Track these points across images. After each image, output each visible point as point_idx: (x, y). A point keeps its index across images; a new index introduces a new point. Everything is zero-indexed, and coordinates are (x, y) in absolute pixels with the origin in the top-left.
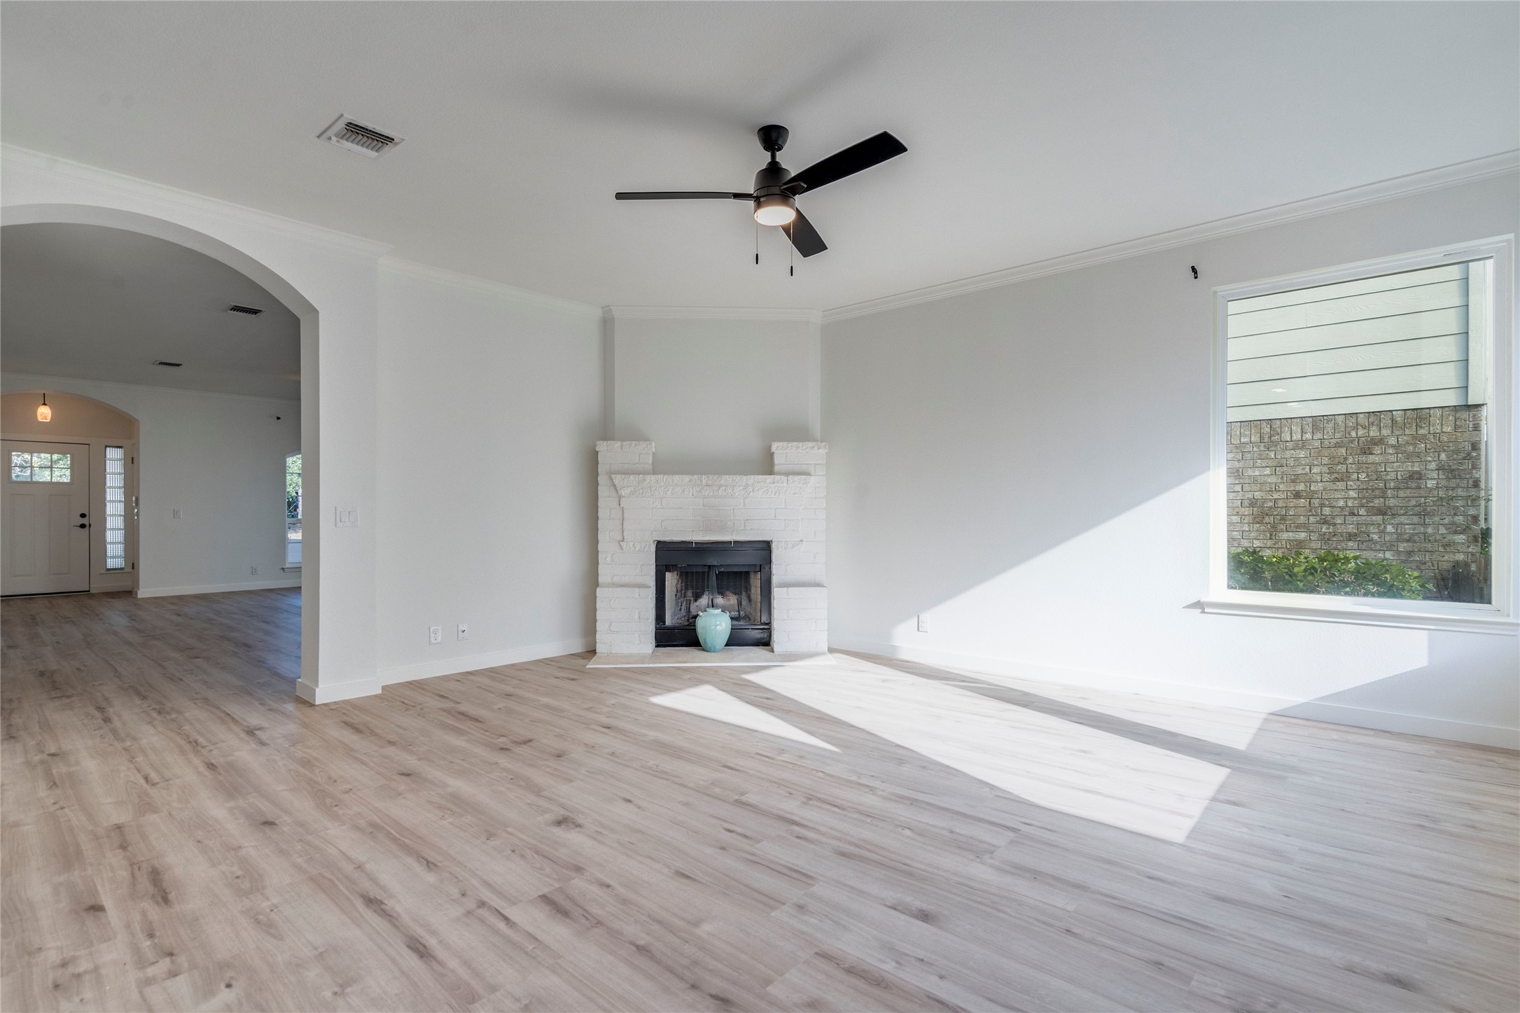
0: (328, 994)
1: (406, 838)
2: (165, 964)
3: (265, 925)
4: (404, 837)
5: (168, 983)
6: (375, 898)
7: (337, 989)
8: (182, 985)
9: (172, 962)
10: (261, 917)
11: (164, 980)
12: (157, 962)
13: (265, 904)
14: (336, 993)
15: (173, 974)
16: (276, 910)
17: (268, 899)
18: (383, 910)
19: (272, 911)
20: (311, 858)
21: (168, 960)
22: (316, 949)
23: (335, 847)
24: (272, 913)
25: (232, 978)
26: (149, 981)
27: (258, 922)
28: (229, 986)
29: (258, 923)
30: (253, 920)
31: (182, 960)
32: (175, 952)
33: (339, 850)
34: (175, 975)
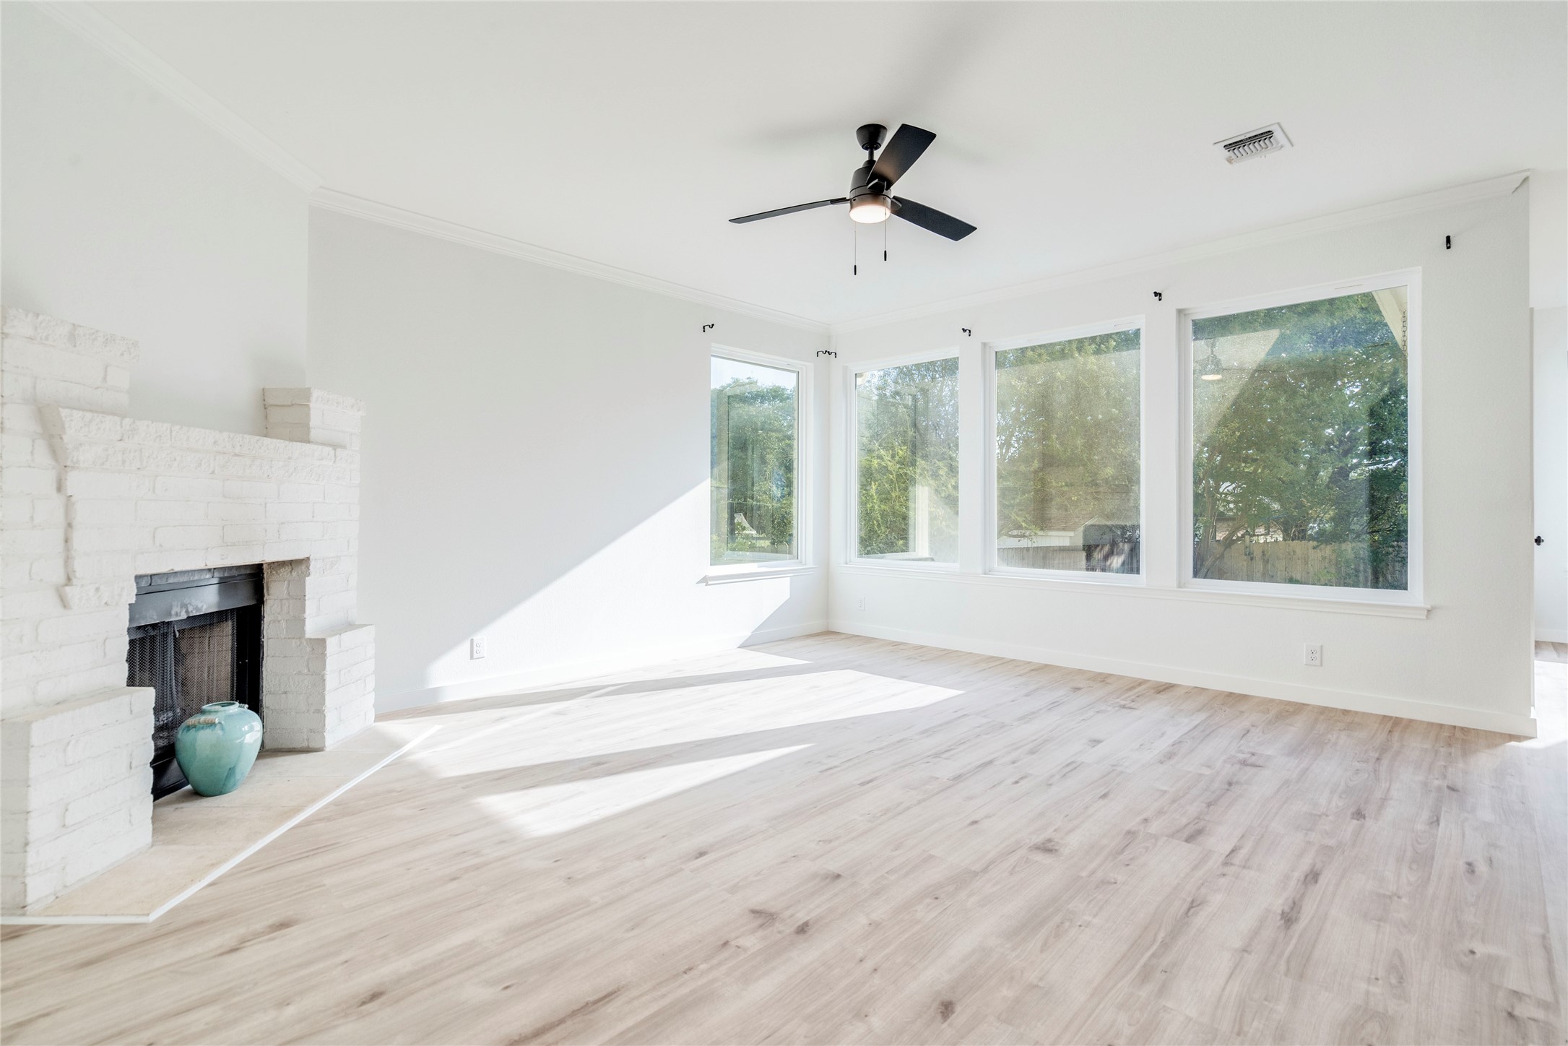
0: (1405, 900)
1: (1155, 935)
2: (1522, 1011)
3: (1398, 972)
4: (1154, 940)
5: (1526, 990)
6: (1281, 919)
7: (1396, 898)
8: (1514, 980)
9: (1512, 1007)
10: (1394, 981)
11: (1529, 997)
12: (1529, 1018)
13: (1373, 989)
14: (1399, 897)
15: (1517, 995)
16: (1373, 977)
17: (1368, 993)
18: (1292, 909)
19: (1377, 979)
20: (1266, 999)
21: (1517, 1012)
22: (1379, 926)
23: (1224, 989)
24: (1379, 976)
25: (1465, 955)
26: (1546, 1006)
27: (1401, 980)
28: (1472, 952)
29: (1402, 978)
30: (1404, 984)
31: (1502, 1001)
32: (1505, 1014)
33: (1227, 982)
34: (1515, 993)
